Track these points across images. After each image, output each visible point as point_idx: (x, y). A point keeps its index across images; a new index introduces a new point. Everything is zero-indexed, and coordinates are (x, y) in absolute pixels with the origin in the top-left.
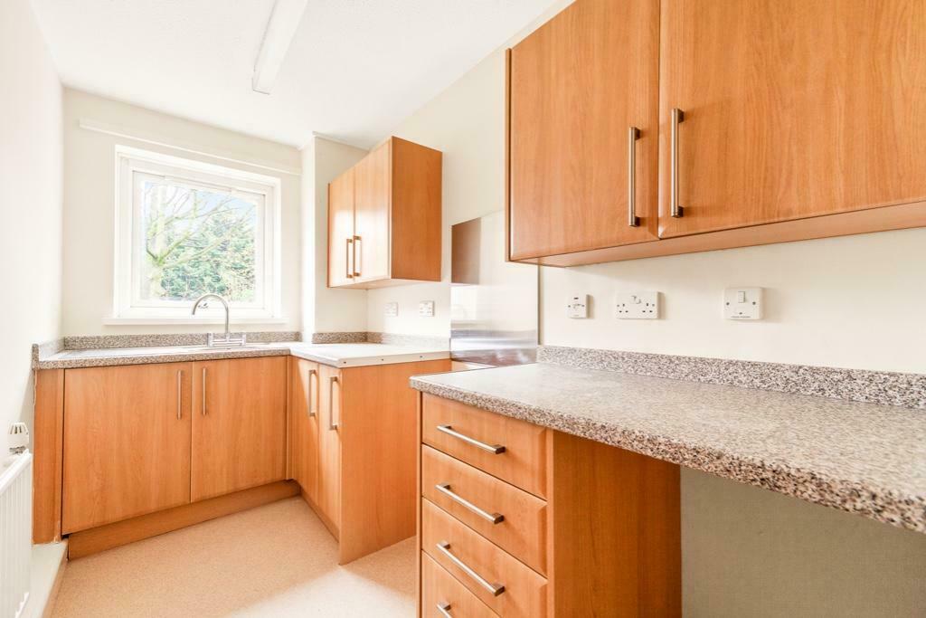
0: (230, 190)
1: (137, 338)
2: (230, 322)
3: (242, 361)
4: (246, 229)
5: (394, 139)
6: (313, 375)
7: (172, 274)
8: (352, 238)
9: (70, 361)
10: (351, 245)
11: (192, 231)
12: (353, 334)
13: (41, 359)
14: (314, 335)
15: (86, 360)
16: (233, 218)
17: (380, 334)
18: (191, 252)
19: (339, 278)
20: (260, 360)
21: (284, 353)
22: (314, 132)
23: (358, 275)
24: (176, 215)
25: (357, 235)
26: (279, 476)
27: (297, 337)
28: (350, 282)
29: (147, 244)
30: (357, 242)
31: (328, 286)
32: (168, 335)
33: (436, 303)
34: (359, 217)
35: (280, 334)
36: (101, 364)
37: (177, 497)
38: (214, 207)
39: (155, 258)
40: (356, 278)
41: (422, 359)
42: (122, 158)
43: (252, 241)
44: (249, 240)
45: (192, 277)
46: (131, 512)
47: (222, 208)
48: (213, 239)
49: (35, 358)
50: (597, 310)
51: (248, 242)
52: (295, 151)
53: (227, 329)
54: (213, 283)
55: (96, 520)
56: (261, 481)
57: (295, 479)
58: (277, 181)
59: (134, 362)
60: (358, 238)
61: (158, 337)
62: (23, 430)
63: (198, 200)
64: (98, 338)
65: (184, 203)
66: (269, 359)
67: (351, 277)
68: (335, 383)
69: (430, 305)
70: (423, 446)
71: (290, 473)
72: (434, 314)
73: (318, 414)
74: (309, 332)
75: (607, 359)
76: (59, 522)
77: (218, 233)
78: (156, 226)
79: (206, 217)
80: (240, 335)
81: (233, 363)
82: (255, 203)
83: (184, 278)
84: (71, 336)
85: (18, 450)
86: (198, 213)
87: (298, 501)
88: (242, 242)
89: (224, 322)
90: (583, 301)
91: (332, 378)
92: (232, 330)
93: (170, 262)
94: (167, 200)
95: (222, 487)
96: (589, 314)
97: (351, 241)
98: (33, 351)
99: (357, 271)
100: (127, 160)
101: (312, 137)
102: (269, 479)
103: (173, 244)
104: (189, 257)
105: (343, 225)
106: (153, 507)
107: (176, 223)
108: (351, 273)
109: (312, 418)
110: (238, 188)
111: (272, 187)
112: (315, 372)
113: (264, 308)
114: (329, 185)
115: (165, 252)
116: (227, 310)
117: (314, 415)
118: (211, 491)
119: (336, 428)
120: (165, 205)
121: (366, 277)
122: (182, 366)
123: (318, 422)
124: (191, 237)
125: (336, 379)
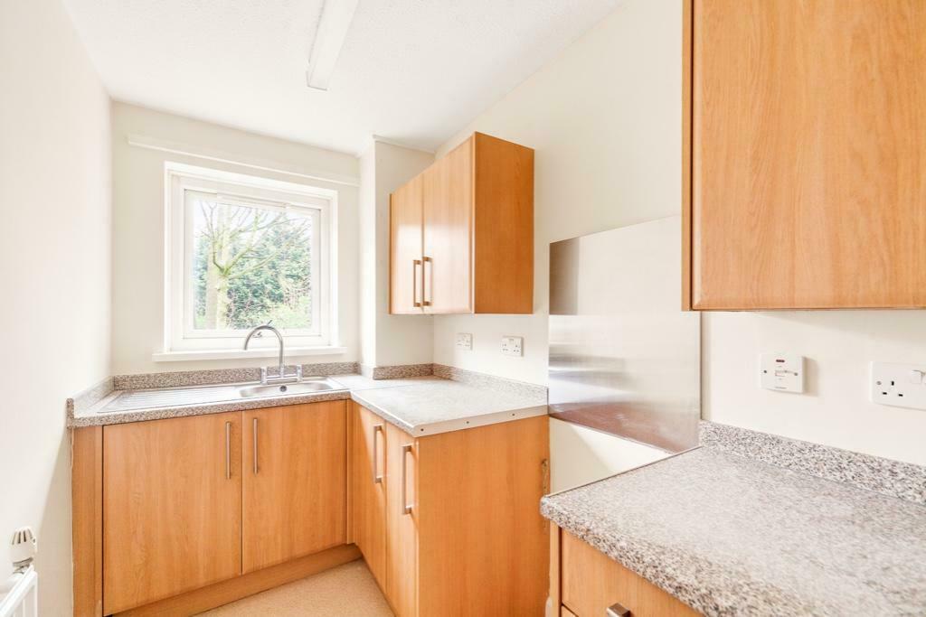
0: (284, 205)
1: (188, 375)
2: (285, 355)
3: (297, 409)
4: (302, 238)
5: (478, 135)
6: (379, 432)
7: (238, 282)
8: (421, 259)
9: (108, 417)
10: (419, 267)
11: (253, 243)
12: (417, 366)
13: (77, 416)
14: (375, 369)
15: (125, 415)
16: (290, 229)
17: (450, 368)
18: (254, 262)
19: (404, 305)
20: (317, 406)
21: (344, 397)
22: (375, 136)
23: (427, 304)
24: (239, 229)
25: (426, 256)
26: (338, 540)
27: (356, 369)
28: (418, 311)
29: (214, 257)
30: (427, 264)
31: (390, 312)
32: (220, 371)
33: (525, 341)
34: (429, 232)
35: (338, 365)
36: (142, 419)
37: (227, 570)
38: (272, 219)
39: (221, 270)
40: (426, 307)
41: (515, 418)
42: (173, 175)
43: (308, 249)
44: (305, 249)
45: (254, 285)
46: (177, 588)
47: (281, 220)
48: (273, 249)
49: (70, 415)
50: (825, 382)
51: (304, 251)
52: (353, 159)
53: (281, 361)
54: (273, 291)
55: (141, 599)
56: (319, 546)
57: (357, 544)
58: (332, 194)
59: (178, 415)
60: (427, 259)
61: (210, 373)
62: (28, 538)
63: (259, 213)
64: (148, 376)
65: (247, 216)
66: (327, 405)
67: (418, 305)
68: (408, 453)
69: (518, 341)
70: (563, 608)
71: (352, 539)
72: (522, 354)
73: (386, 482)
74: (370, 362)
75: (854, 468)
76: (100, 602)
77: (277, 243)
78: (222, 239)
79: (266, 229)
80: (294, 369)
81: (288, 410)
82: (310, 217)
83: (248, 286)
84: (121, 375)
85: (23, 564)
86: (259, 226)
87: (359, 568)
88: (299, 251)
89: (278, 355)
90: (795, 364)
91: (405, 448)
92: (287, 363)
93: (235, 272)
94: (232, 214)
95: (277, 556)
96: (808, 387)
97: (419, 262)
98: (68, 406)
99: (427, 299)
100: (178, 177)
101: (373, 141)
102: (328, 544)
103: (238, 255)
104: (251, 268)
105: (409, 242)
106: (202, 580)
107: (242, 235)
108: (419, 300)
109: (379, 484)
110: (292, 203)
111: (328, 201)
112: (380, 428)
113: (320, 336)
114: (391, 195)
115: (230, 264)
116: (281, 343)
117: (380, 481)
118: (264, 562)
119: (410, 511)
120: (230, 219)
121: (439, 306)
122: (231, 417)
123: (385, 489)
124: (254, 249)
125: (409, 449)
